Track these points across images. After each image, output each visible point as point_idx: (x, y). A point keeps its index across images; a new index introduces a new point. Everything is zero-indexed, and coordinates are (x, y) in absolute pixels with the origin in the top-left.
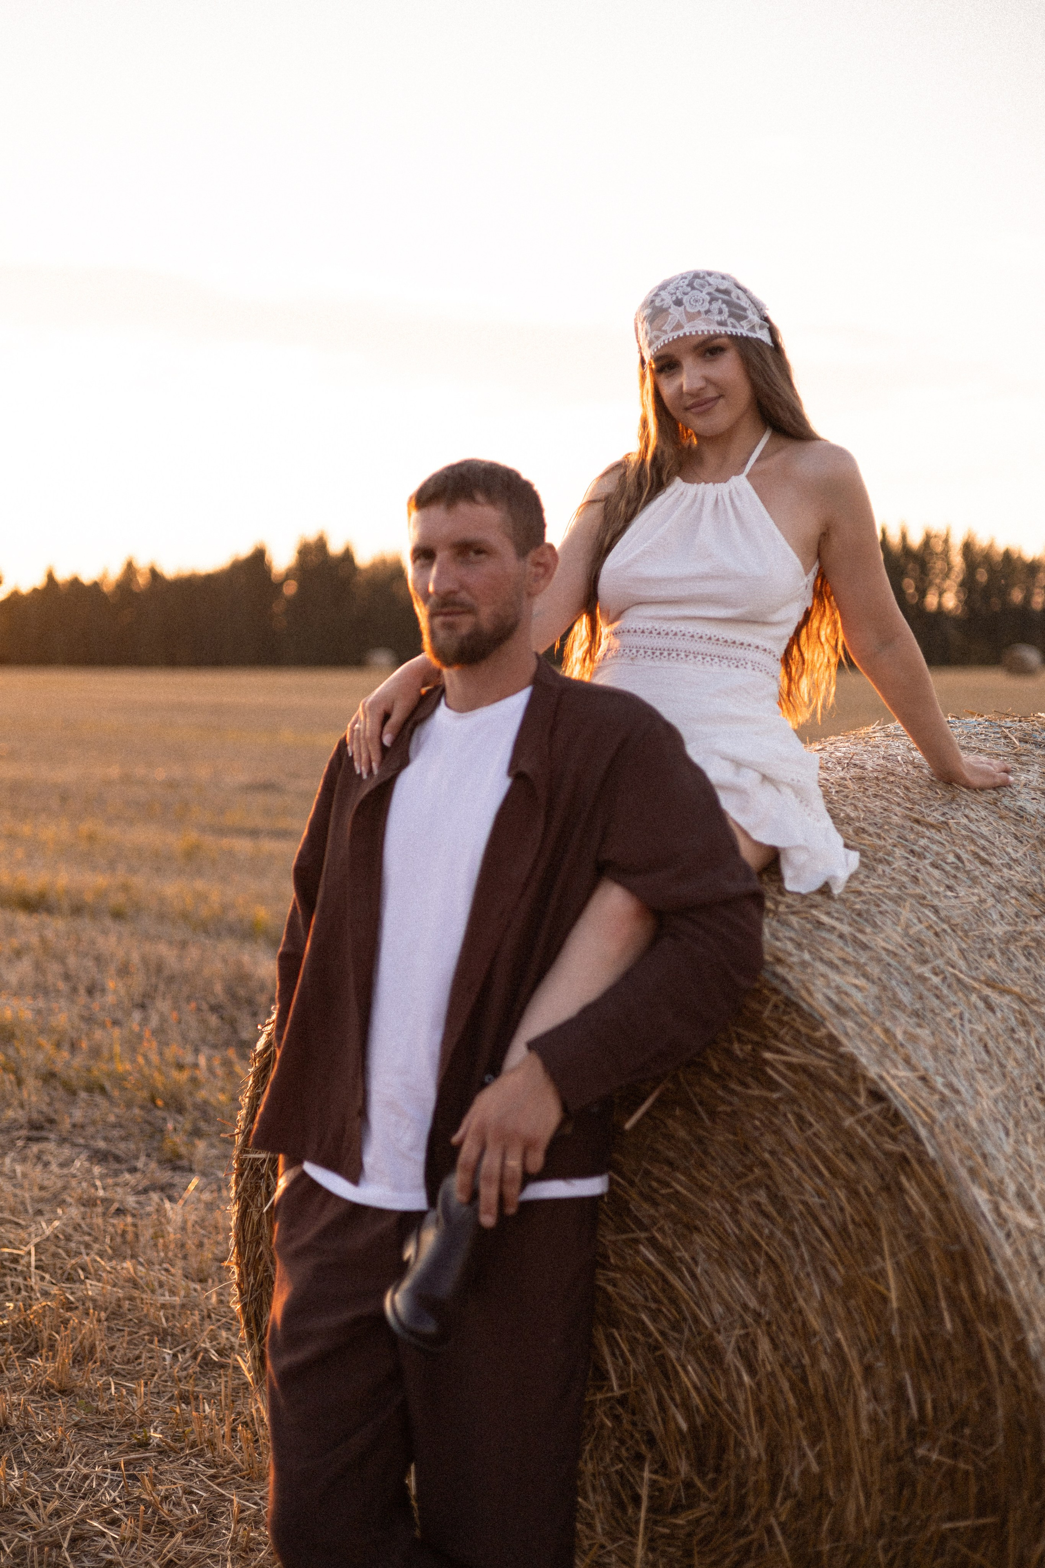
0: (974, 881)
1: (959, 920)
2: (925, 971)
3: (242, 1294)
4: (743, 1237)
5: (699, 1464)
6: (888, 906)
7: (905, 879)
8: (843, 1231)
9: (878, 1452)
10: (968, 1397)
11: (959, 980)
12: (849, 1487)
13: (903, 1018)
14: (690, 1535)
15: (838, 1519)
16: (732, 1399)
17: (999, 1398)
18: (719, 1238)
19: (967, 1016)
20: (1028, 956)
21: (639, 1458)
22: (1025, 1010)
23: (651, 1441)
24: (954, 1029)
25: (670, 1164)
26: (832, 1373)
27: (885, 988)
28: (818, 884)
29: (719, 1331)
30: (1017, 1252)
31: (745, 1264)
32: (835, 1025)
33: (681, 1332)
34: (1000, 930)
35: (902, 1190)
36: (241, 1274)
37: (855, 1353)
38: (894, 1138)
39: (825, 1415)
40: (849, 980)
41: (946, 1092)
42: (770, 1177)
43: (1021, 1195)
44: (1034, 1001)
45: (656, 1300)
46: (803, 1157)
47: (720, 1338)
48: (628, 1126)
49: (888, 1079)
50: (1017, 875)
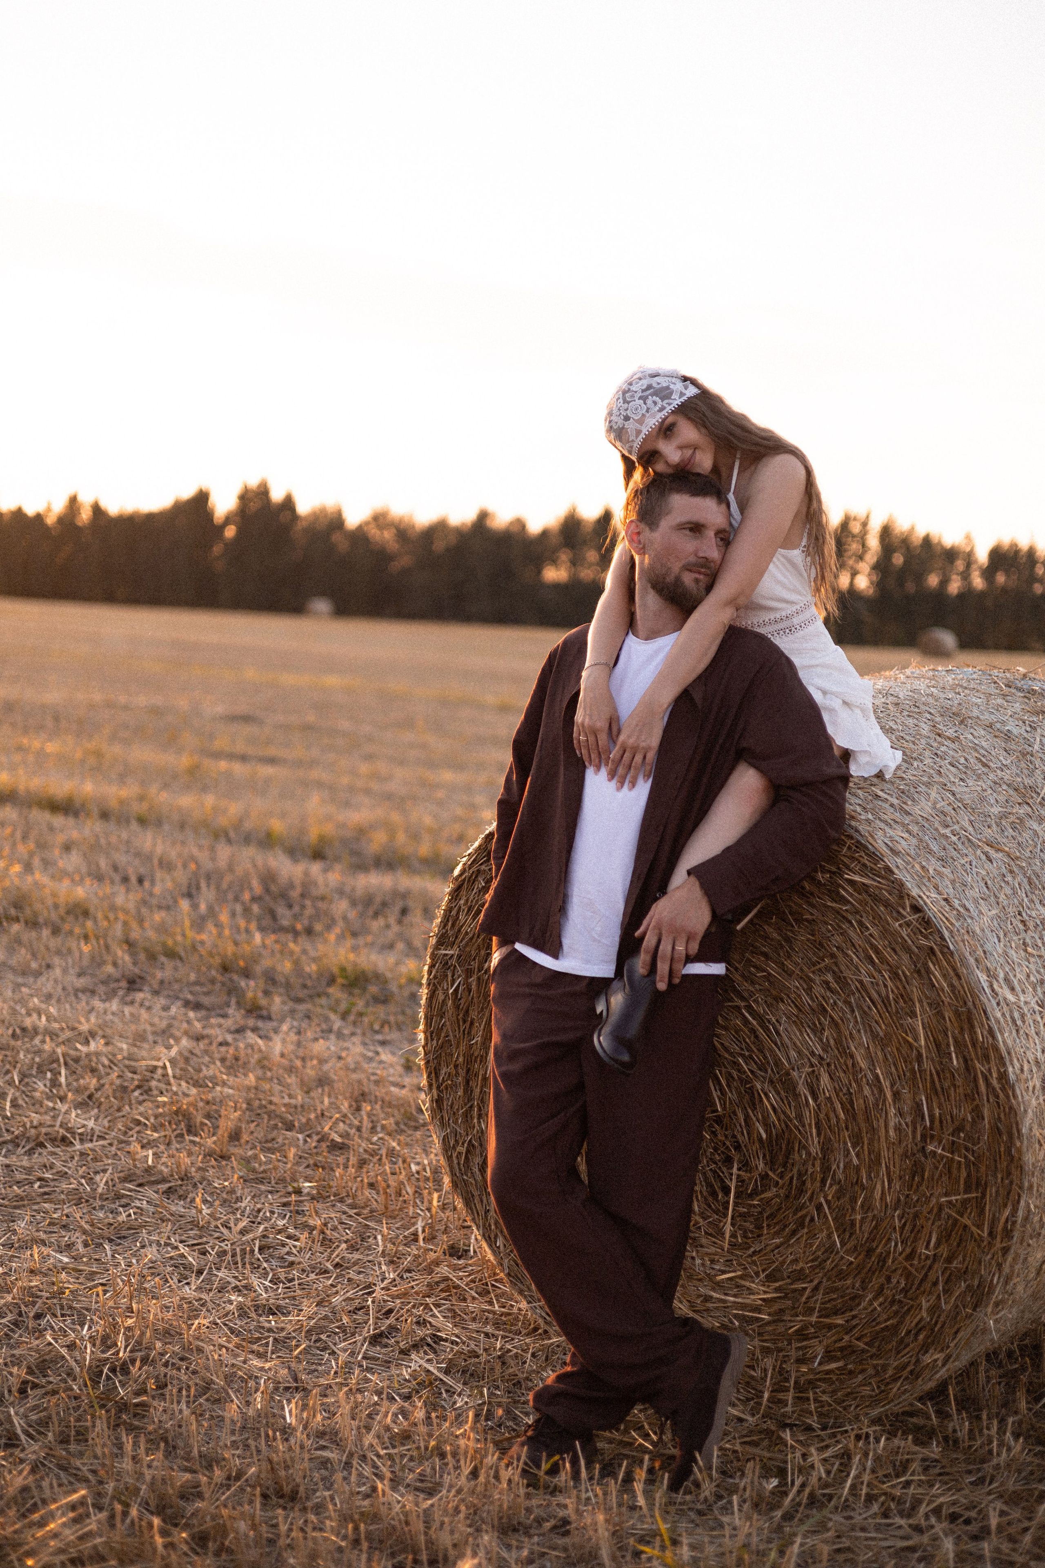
0: (979, 777)
1: (969, 802)
2: (947, 832)
3: (426, 1054)
4: (814, 1005)
5: (771, 1163)
6: (922, 789)
7: (932, 772)
8: (886, 1002)
9: (900, 1151)
10: (965, 1113)
11: (969, 840)
12: (877, 1176)
13: (933, 861)
14: (761, 1213)
15: (868, 1199)
16: (800, 1117)
17: (986, 1113)
18: (796, 1006)
19: (974, 863)
20: (1014, 829)
21: (728, 1161)
22: (1012, 863)
23: (738, 1148)
24: (966, 871)
25: (765, 955)
26: (871, 1099)
27: (921, 840)
28: (874, 771)
29: (793, 1069)
30: (1003, 1015)
31: (815, 1025)
32: (891, 861)
33: (766, 1071)
34: (996, 810)
35: (928, 971)
36: (426, 1039)
37: (888, 1084)
38: (926, 937)
39: (863, 1125)
40: (898, 833)
41: (961, 910)
42: (836, 964)
43: (1007, 980)
44: (1017, 858)
45: (749, 1049)
46: (860, 950)
47: (795, 1074)
48: (739, 927)
49: (925, 897)
50: (1006, 775)
